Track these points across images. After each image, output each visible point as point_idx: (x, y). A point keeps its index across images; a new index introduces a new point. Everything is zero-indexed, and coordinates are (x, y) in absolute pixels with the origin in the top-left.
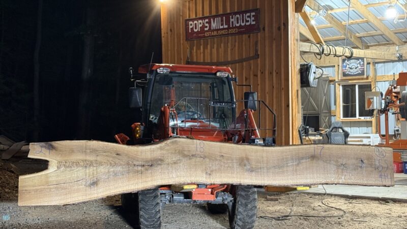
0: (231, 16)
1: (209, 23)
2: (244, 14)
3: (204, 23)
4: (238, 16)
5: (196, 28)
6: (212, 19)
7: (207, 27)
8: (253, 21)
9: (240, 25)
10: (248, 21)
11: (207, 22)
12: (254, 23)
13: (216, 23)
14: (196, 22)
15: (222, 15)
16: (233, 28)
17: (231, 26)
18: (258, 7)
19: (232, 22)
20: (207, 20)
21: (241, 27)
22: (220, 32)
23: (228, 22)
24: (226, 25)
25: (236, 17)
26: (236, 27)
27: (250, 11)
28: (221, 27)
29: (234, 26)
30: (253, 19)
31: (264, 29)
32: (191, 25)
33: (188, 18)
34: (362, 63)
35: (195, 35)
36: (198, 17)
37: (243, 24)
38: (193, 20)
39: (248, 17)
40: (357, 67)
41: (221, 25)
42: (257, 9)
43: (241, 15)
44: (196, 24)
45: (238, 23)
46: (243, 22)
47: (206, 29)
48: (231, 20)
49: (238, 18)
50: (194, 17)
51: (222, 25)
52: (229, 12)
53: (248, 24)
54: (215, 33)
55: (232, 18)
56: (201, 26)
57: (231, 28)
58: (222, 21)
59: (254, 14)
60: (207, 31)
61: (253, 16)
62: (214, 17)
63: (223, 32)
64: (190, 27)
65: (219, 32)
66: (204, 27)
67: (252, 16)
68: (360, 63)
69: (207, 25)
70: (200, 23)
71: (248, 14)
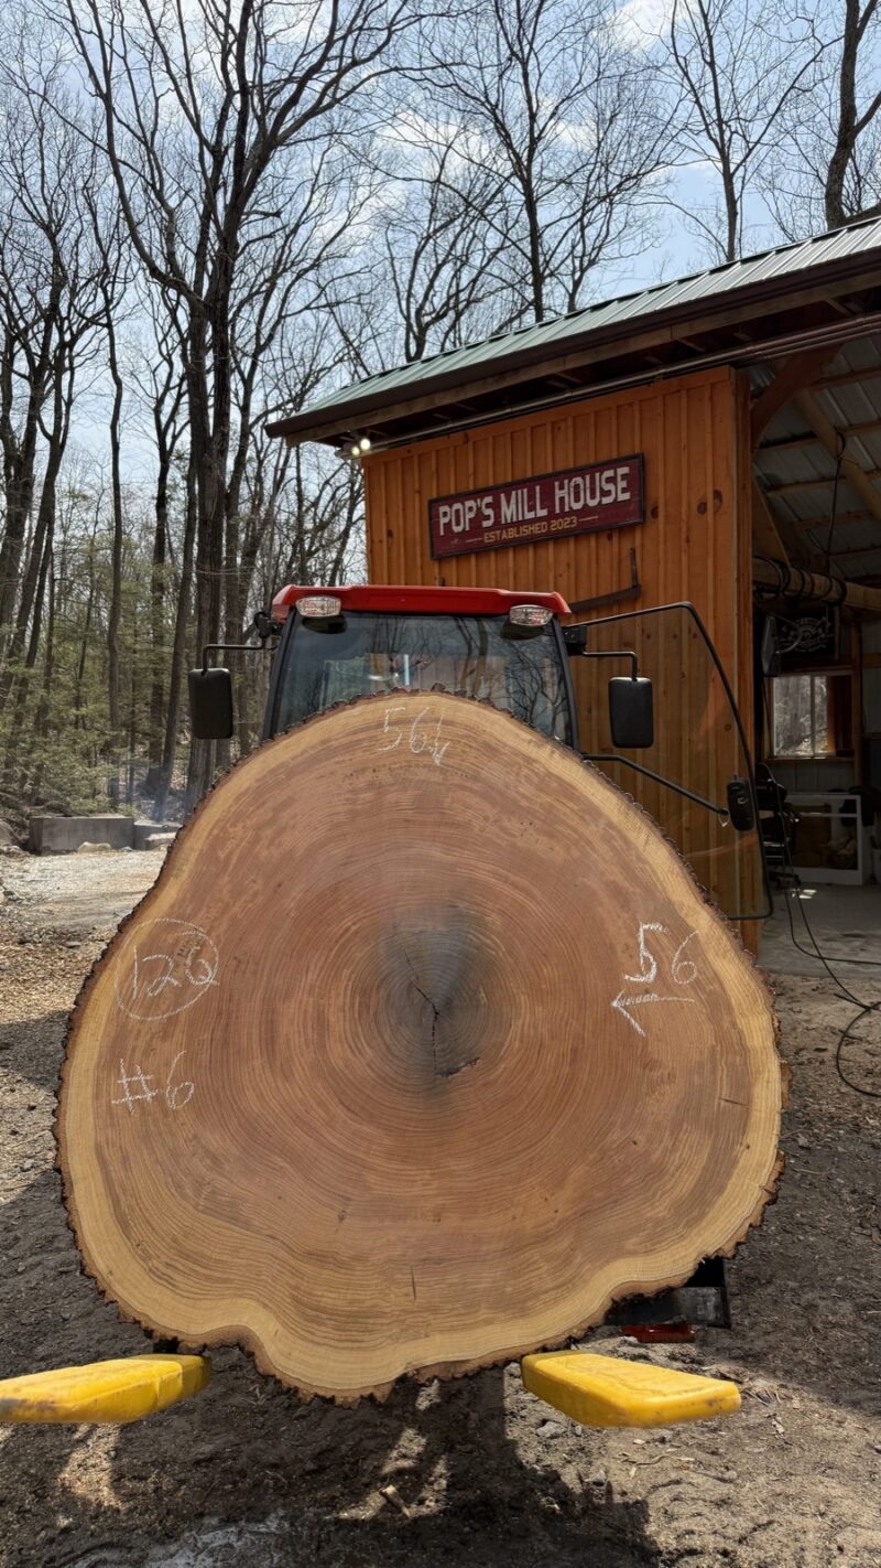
0: (557, 484)
1: (496, 506)
2: (597, 475)
3: (479, 509)
4: (579, 480)
5: (458, 524)
6: (503, 496)
7: (488, 518)
8: (624, 490)
9: (585, 505)
10: (608, 493)
11: (488, 506)
12: (627, 496)
13: (513, 506)
14: (457, 506)
15: (529, 480)
16: (563, 514)
17: (558, 511)
18: (637, 451)
19: (562, 499)
20: (489, 499)
21: (586, 510)
22: (526, 531)
23: (548, 499)
24: (542, 508)
25: (572, 484)
26: (572, 512)
27: (613, 464)
28: (530, 515)
29: (567, 509)
30: (622, 484)
31: (655, 513)
32: (445, 514)
33: (435, 496)
34: (828, 625)
35: (456, 541)
36: (462, 489)
37: (592, 503)
38: (449, 500)
39: (609, 480)
40: (817, 634)
41: (529, 510)
42: (634, 457)
43: (588, 477)
44: (457, 511)
45: (577, 500)
46: (593, 497)
47: (486, 524)
48: (558, 494)
49: (577, 487)
50: (453, 492)
51: (532, 508)
52: (550, 470)
53: (607, 500)
54: (512, 534)
55: (561, 488)
56: (472, 515)
57: (557, 517)
58: (531, 497)
59: (624, 470)
60: (489, 529)
61: (624, 477)
62: (508, 488)
63: (535, 529)
64: (443, 520)
65: (522, 529)
66: (480, 516)
67: (619, 478)
68: (823, 625)
69: (490, 512)
70: (471, 509)
71: (609, 473)
